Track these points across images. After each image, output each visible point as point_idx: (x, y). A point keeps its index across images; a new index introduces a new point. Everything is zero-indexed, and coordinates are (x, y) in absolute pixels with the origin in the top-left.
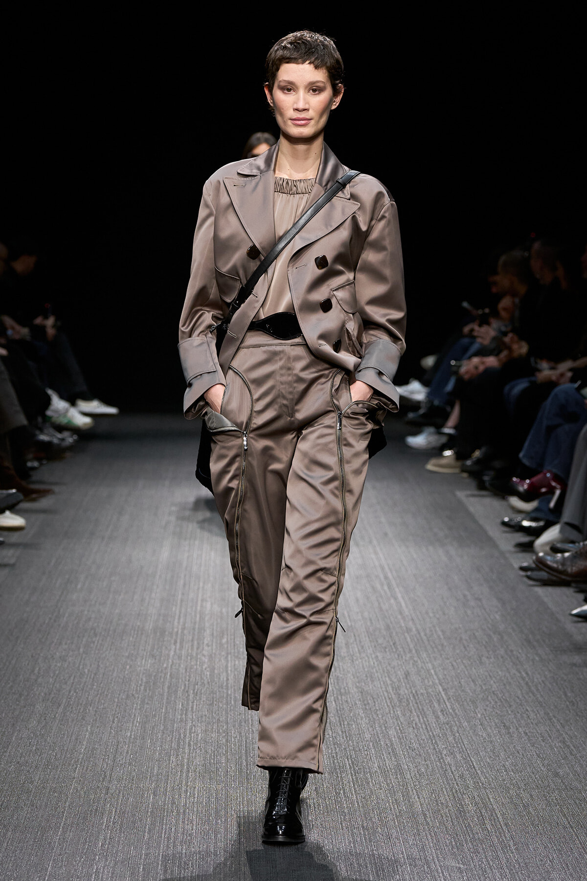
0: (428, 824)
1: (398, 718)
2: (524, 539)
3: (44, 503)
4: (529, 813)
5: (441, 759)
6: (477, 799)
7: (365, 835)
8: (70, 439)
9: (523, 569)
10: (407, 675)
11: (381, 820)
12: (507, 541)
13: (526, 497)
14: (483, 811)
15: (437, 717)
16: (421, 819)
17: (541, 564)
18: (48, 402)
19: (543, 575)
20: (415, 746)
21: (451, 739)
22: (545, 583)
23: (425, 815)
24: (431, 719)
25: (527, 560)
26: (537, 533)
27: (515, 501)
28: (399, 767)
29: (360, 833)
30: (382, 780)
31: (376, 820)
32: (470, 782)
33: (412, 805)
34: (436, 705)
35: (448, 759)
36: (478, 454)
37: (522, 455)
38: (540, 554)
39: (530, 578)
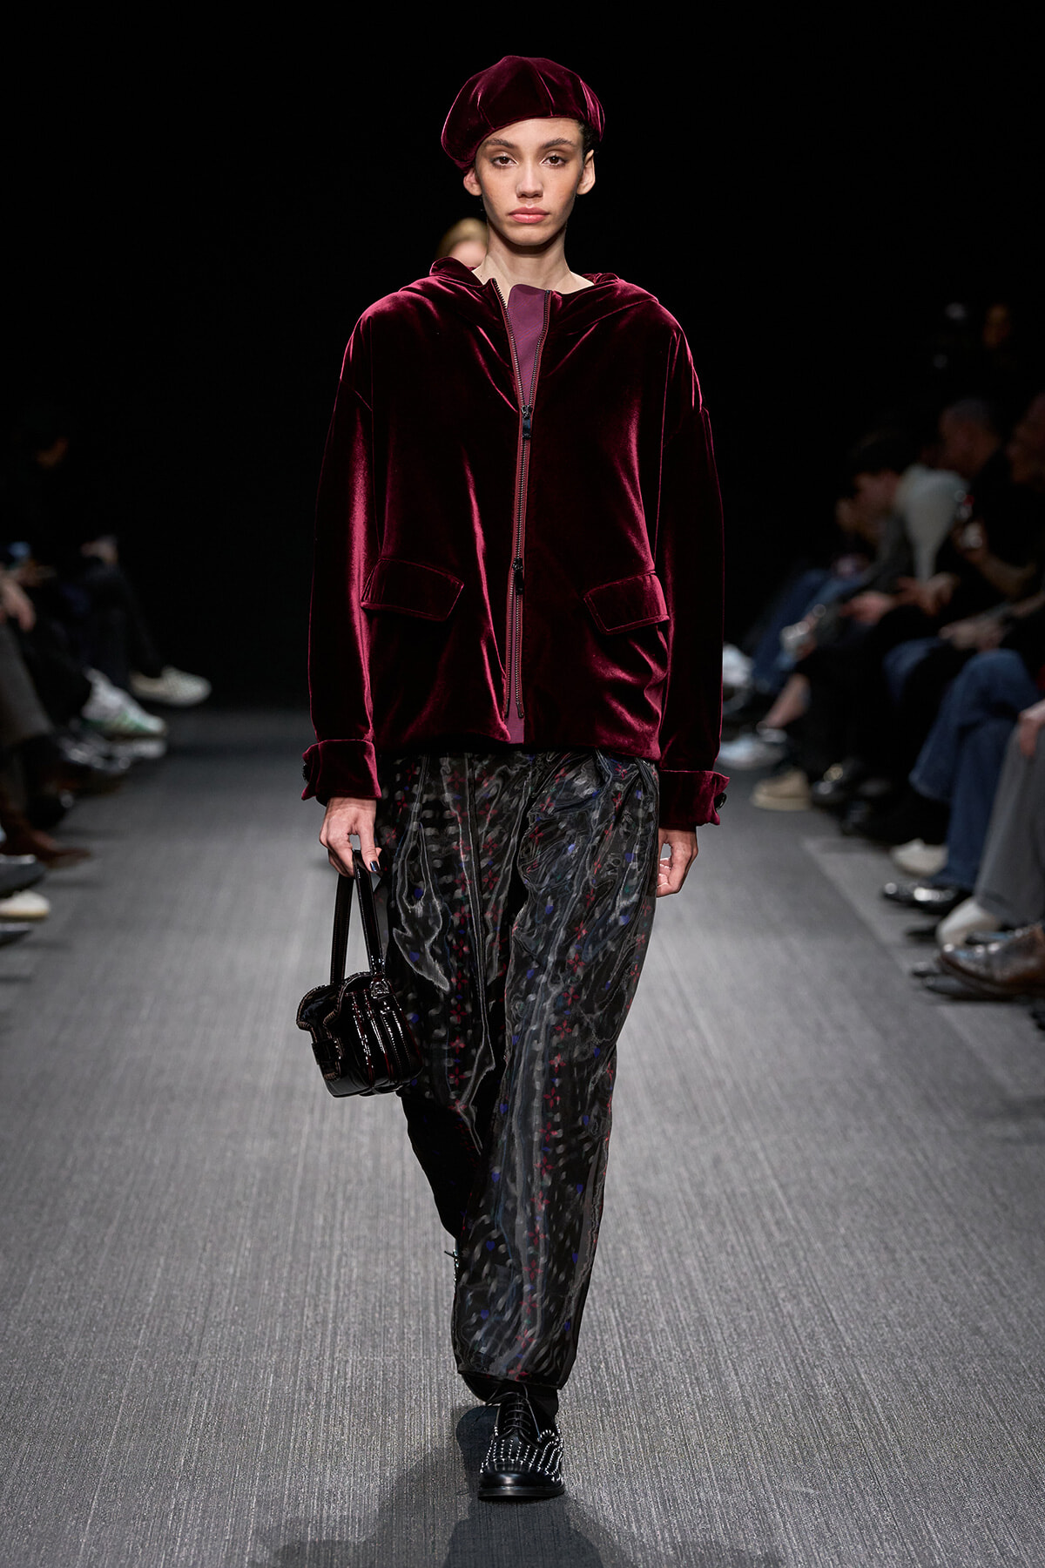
0: (752, 1418)
1: (700, 1237)
2: (920, 922)
4: (928, 1397)
5: (775, 1305)
6: (838, 1374)
7: (643, 1439)
10: (717, 1161)
11: (672, 1415)
12: (892, 927)
14: (849, 1395)
15: (770, 1235)
16: (740, 1410)
17: (949, 965)
18: (86, 693)
19: (953, 983)
20: (731, 1284)
21: (793, 1271)
22: (957, 997)
23: (747, 1404)
24: (759, 1238)
25: (924, 960)
26: (942, 911)
28: (702, 1321)
29: (635, 1437)
30: (672, 1343)
31: (662, 1413)
32: (826, 1346)
33: (725, 1388)
34: (767, 1213)
35: (788, 1307)
36: (836, 773)
37: (915, 777)
38: (949, 948)
39: (932, 989)
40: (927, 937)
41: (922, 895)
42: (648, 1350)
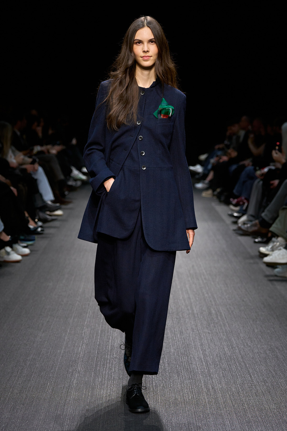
0: (198, 317)
1: (189, 281)
2: (234, 220)
3: (70, 206)
4: (233, 314)
6: (216, 309)
7: (177, 321)
8: (79, 183)
9: (234, 230)
10: (193, 266)
12: (229, 221)
13: (236, 205)
14: (218, 313)
15: (203, 281)
16: (196, 315)
17: (239, 228)
18: (71, 171)
19: (241, 232)
21: (207, 288)
24: (201, 281)
25: (235, 227)
26: (238, 218)
27: (232, 207)
28: (189, 298)
30: (183, 302)
31: (181, 316)
32: (213, 303)
33: (193, 311)
34: (202, 277)
35: (206, 295)
36: (218, 190)
37: (235, 191)
38: (240, 225)
39: (237, 233)
40: (236, 223)
41: (236, 214)
42: (178, 303)
